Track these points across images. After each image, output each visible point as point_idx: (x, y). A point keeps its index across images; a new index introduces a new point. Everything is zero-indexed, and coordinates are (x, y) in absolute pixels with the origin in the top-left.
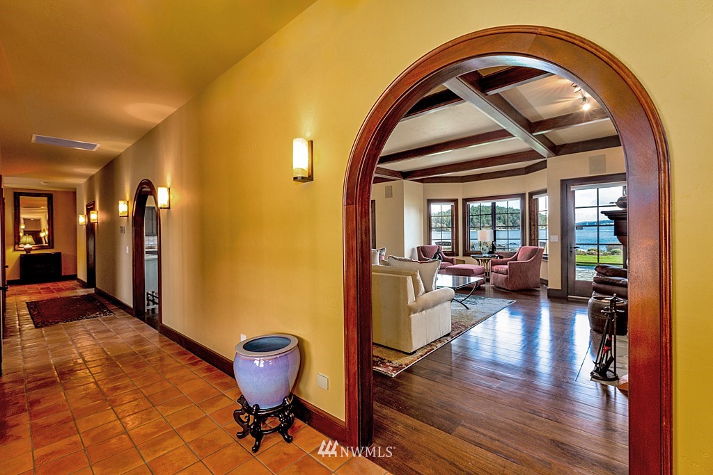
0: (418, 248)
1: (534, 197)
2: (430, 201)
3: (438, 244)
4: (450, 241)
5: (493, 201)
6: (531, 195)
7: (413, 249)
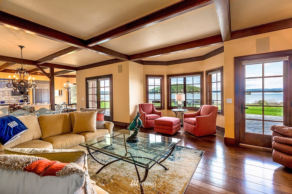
0: (139, 105)
1: (209, 74)
2: (147, 76)
3: (153, 102)
4: (160, 100)
5: (185, 76)
6: (207, 72)
7: (136, 106)
